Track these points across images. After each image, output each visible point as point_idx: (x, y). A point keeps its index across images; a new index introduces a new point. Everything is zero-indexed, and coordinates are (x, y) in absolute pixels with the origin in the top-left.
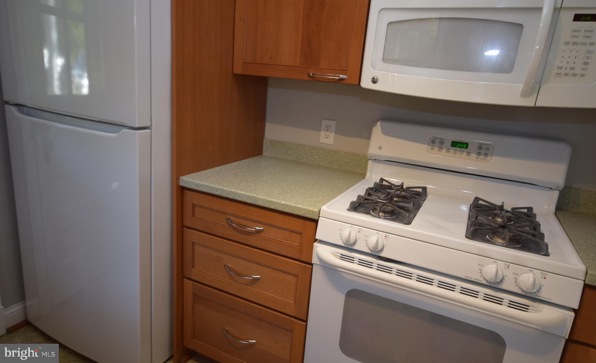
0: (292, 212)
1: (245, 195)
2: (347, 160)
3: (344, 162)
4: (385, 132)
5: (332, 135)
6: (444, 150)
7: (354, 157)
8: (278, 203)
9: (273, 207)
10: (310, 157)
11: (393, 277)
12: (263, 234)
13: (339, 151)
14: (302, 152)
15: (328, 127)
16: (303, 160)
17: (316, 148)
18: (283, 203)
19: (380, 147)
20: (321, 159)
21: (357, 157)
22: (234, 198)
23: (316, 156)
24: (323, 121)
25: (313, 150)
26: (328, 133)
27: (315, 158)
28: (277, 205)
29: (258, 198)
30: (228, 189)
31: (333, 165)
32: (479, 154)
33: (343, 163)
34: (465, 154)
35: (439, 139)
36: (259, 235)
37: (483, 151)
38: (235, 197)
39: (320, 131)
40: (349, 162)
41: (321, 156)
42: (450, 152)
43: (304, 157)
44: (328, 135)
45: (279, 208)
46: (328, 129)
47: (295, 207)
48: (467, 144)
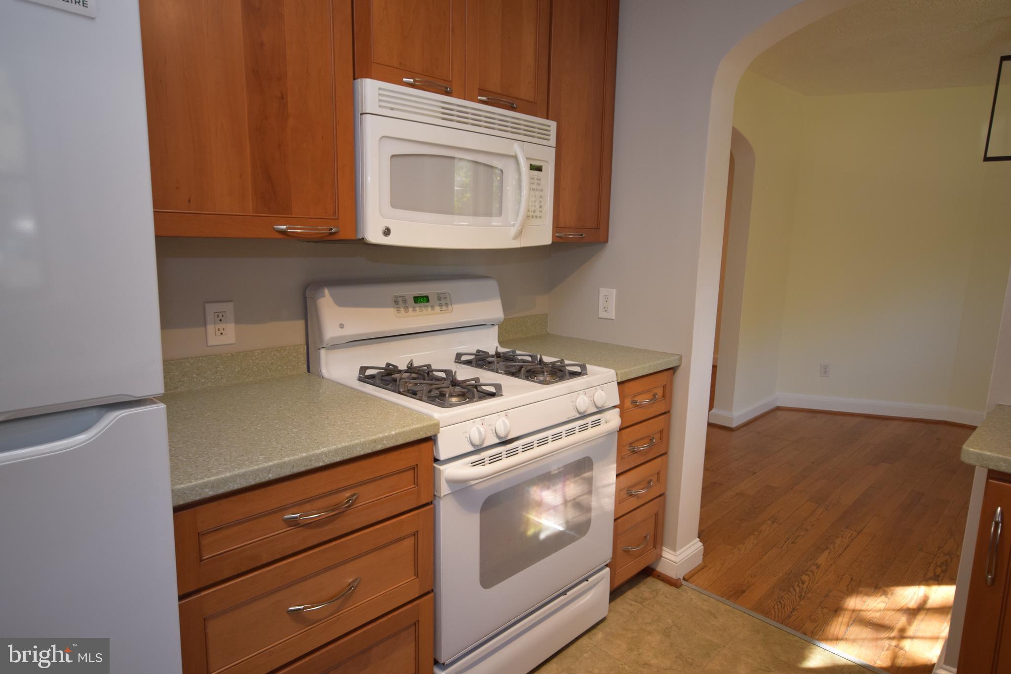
0: (408, 440)
1: (329, 452)
2: (266, 362)
3: (263, 366)
4: (341, 302)
5: (230, 328)
6: (411, 309)
7: (277, 354)
8: (386, 437)
9: (379, 447)
10: (197, 376)
11: (522, 457)
12: (359, 503)
13: (251, 351)
14: (177, 373)
15: (220, 314)
16: (183, 388)
17: (206, 356)
18: (393, 433)
19: (340, 324)
20: (218, 374)
21: (282, 352)
22: (309, 467)
23: (209, 372)
24: (208, 306)
25: (200, 364)
26: (221, 326)
27: (206, 375)
28: (385, 442)
29: (353, 446)
30: (292, 458)
31: (245, 376)
32: (441, 305)
33: (261, 368)
34: (429, 309)
35: (400, 297)
36: (352, 509)
37: (443, 302)
38: (311, 465)
39: (205, 325)
40: (272, 364)
41: (219, 369)
42: (416, 310)
43: (183, 381)
44: (224, 329)
45: (388, 444)
46: (220, 317)
47: (412, 430)
48: (427, 297)
